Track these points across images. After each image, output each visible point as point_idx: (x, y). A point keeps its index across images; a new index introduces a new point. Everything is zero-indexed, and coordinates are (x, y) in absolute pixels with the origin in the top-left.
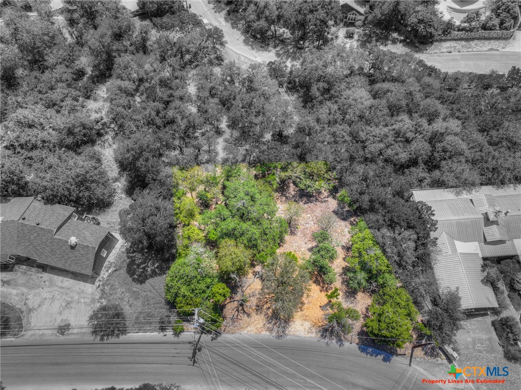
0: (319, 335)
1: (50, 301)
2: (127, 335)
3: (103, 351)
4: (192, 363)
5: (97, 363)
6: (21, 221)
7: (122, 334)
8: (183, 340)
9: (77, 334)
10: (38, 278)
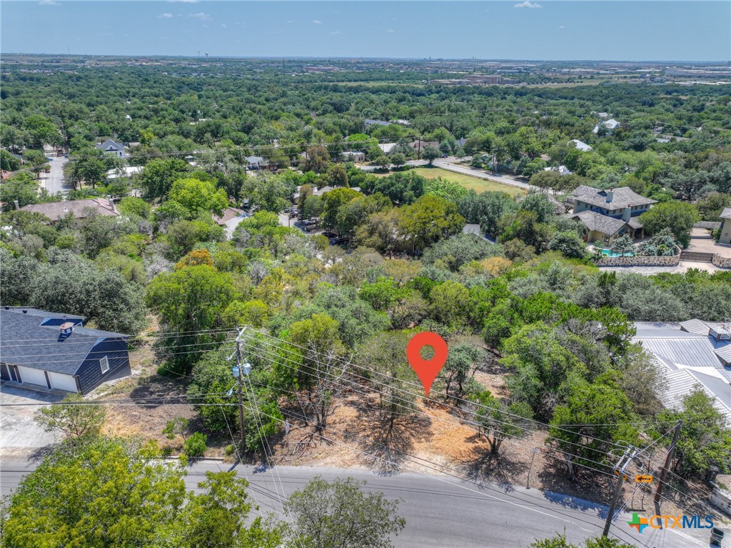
0: (464, 474)
8: (199, 470)
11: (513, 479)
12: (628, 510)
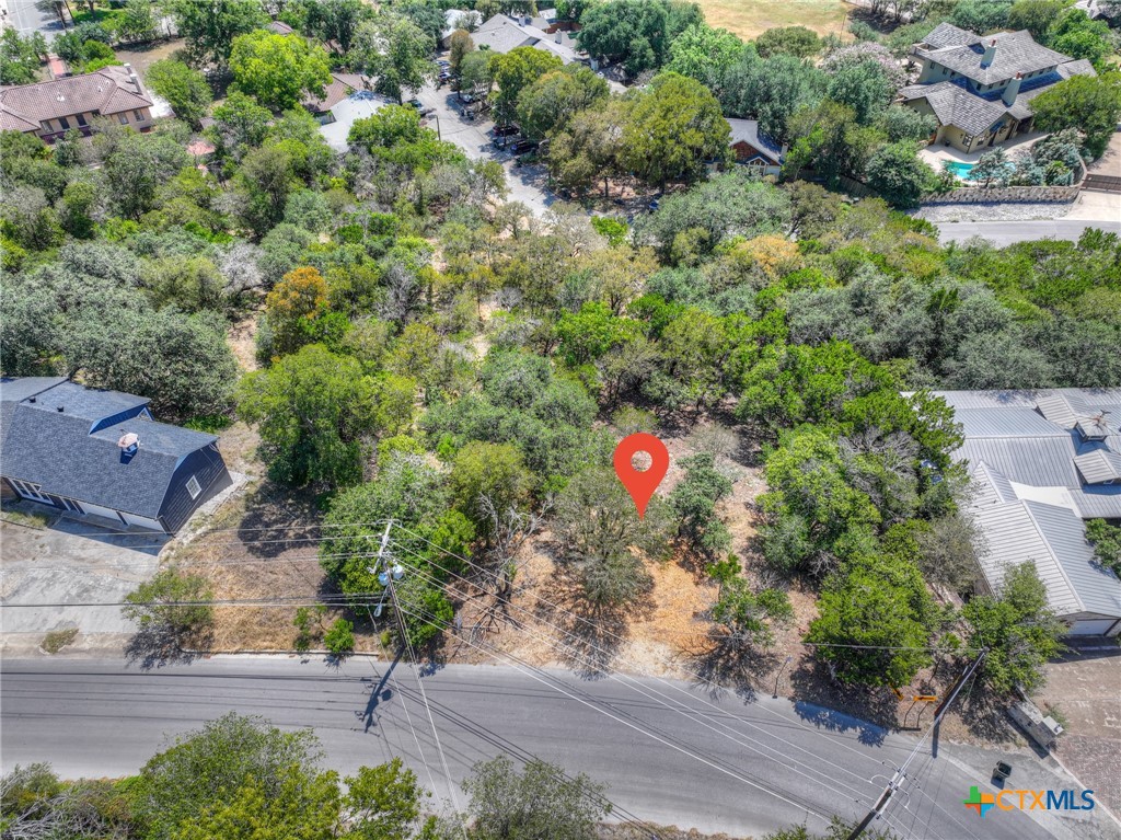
0: (694, 674)
1: (44, 584)
2: (213, 657)
3: (144, 691)
4: (363, 725)
5: (122, 718)
6: (27, 404)
7: (200, 654)
8: (348, 672)
9: (88, 652)
10: (29, 538)
11: (757, 682)
12: (898, 729)
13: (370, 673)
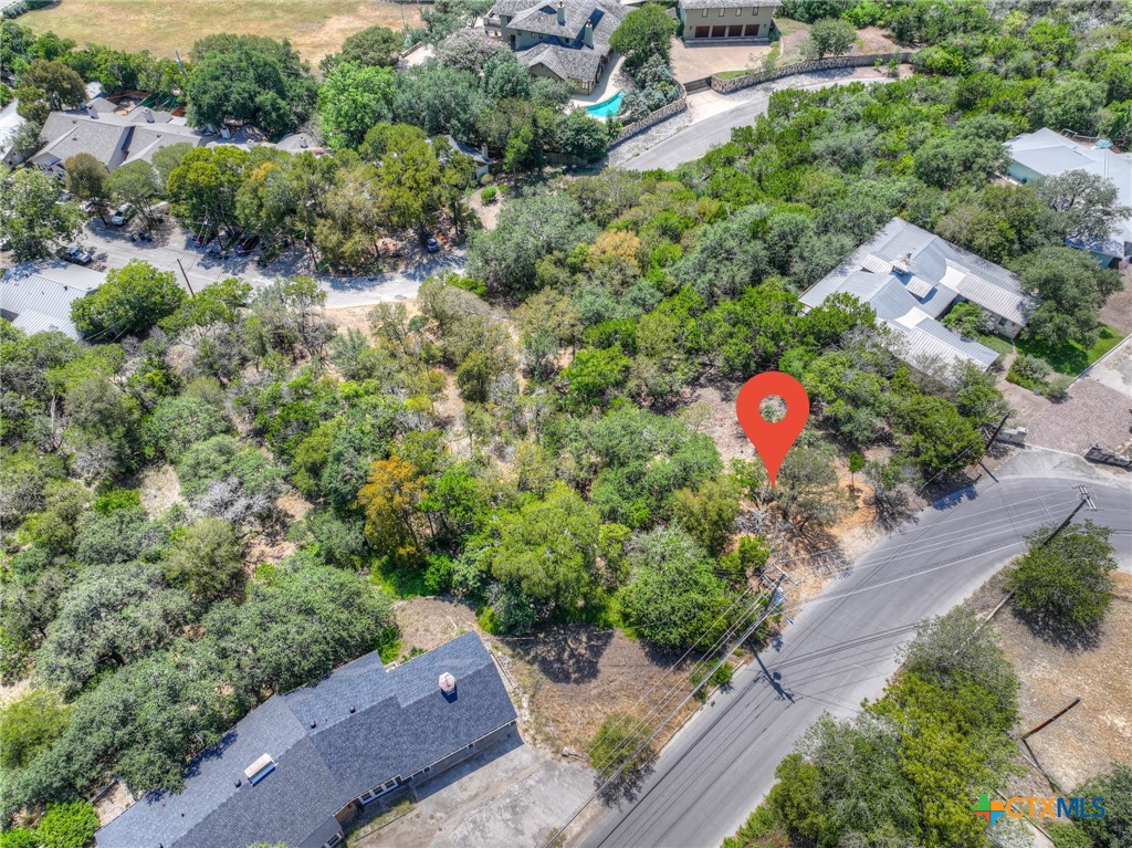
1: (478, 834)
2: (661, 754)
4: (788, 701)
6: (316, 731)
7: (652, 761)
8: (742, 685)
9: (584, 830)
11: (909, 510)
12: (975, 482)
13: (753, 675)
